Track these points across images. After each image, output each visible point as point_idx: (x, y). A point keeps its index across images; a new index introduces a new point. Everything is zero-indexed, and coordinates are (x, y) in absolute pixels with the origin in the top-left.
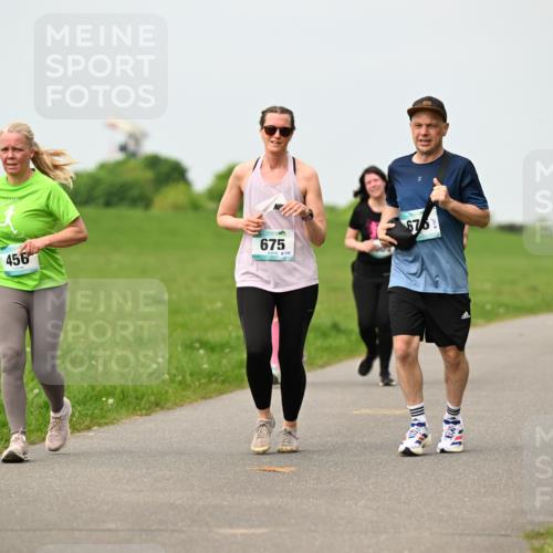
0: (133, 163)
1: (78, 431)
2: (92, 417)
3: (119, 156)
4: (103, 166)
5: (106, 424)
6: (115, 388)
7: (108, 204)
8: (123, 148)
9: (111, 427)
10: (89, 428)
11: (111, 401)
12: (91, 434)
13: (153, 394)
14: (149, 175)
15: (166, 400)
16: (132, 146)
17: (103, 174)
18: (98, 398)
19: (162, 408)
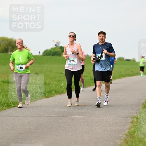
0: (57, 48)
1: (47, 98)
2: (50, 95)
3: (55, 47)
4: (52, 48)
5: (53, 96)
6: (54, 90)
7: (53, 55)
8: (56, 45)
9: (53, 97)
10: (49, 97)
11: (53, 92)
12: (50, 98)
13: (61, 91)
14: (60, 50)
15: (64, 92)
16: (57, 45)
17: (52, 50)
18: (51, 91)
19: (63, 93)
